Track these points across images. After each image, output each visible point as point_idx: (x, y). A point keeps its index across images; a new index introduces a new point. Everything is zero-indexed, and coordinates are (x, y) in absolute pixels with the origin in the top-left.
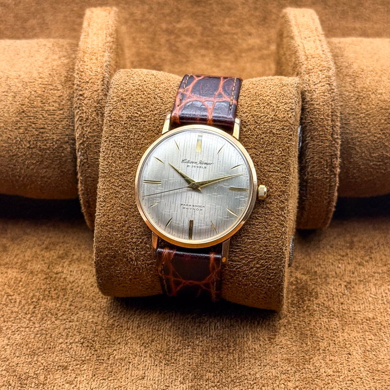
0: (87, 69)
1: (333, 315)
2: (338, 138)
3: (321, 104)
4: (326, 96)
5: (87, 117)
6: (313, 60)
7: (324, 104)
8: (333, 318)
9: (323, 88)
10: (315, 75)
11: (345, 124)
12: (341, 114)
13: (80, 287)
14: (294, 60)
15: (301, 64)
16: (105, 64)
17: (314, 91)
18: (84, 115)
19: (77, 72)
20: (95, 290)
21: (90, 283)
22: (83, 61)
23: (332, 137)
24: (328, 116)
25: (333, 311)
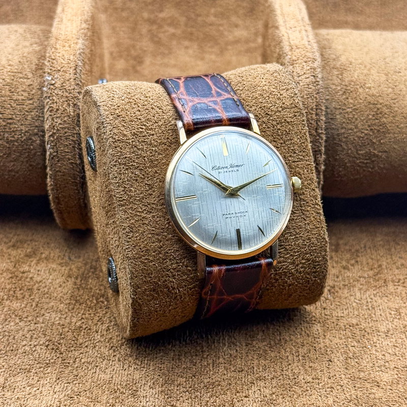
0: (59, 57)
1: (315, 321)
2: (322, 133)
3: (305, 97)
4: (311, 88)
5: (57, 107)
6: (297, 50)
7: (308, 97)
8: (314, 324)
9: (308, 80)
10: (299, 67)
11: (331, 119)
12: (327, 108)
13: (47, 287)
14: (278, 50)
15: (285, 55)
16: (78, 52)
17: (298, 83)
18: (54, 106)
19: (48, 59)
20: (63, 291)
21: (58, 284)
22: (55, 48)
23: (316, 132)
24: (312, 109)
25: (314, 317)
